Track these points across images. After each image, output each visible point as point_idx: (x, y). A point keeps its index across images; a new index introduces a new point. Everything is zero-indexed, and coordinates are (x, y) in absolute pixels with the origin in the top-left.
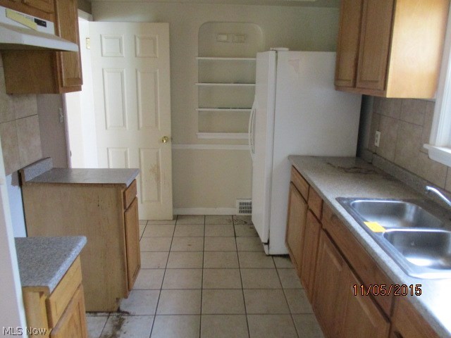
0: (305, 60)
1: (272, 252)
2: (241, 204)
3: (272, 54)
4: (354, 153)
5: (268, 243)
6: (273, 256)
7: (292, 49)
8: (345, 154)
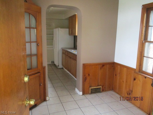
0: (63, 30)
1: (59, 68)
2: (51, 61)
3: (57, 29)
4: (73, 47)
5: (58, 66)
6: (60, 68)
7: (61, 28)
8: (72, 47)
